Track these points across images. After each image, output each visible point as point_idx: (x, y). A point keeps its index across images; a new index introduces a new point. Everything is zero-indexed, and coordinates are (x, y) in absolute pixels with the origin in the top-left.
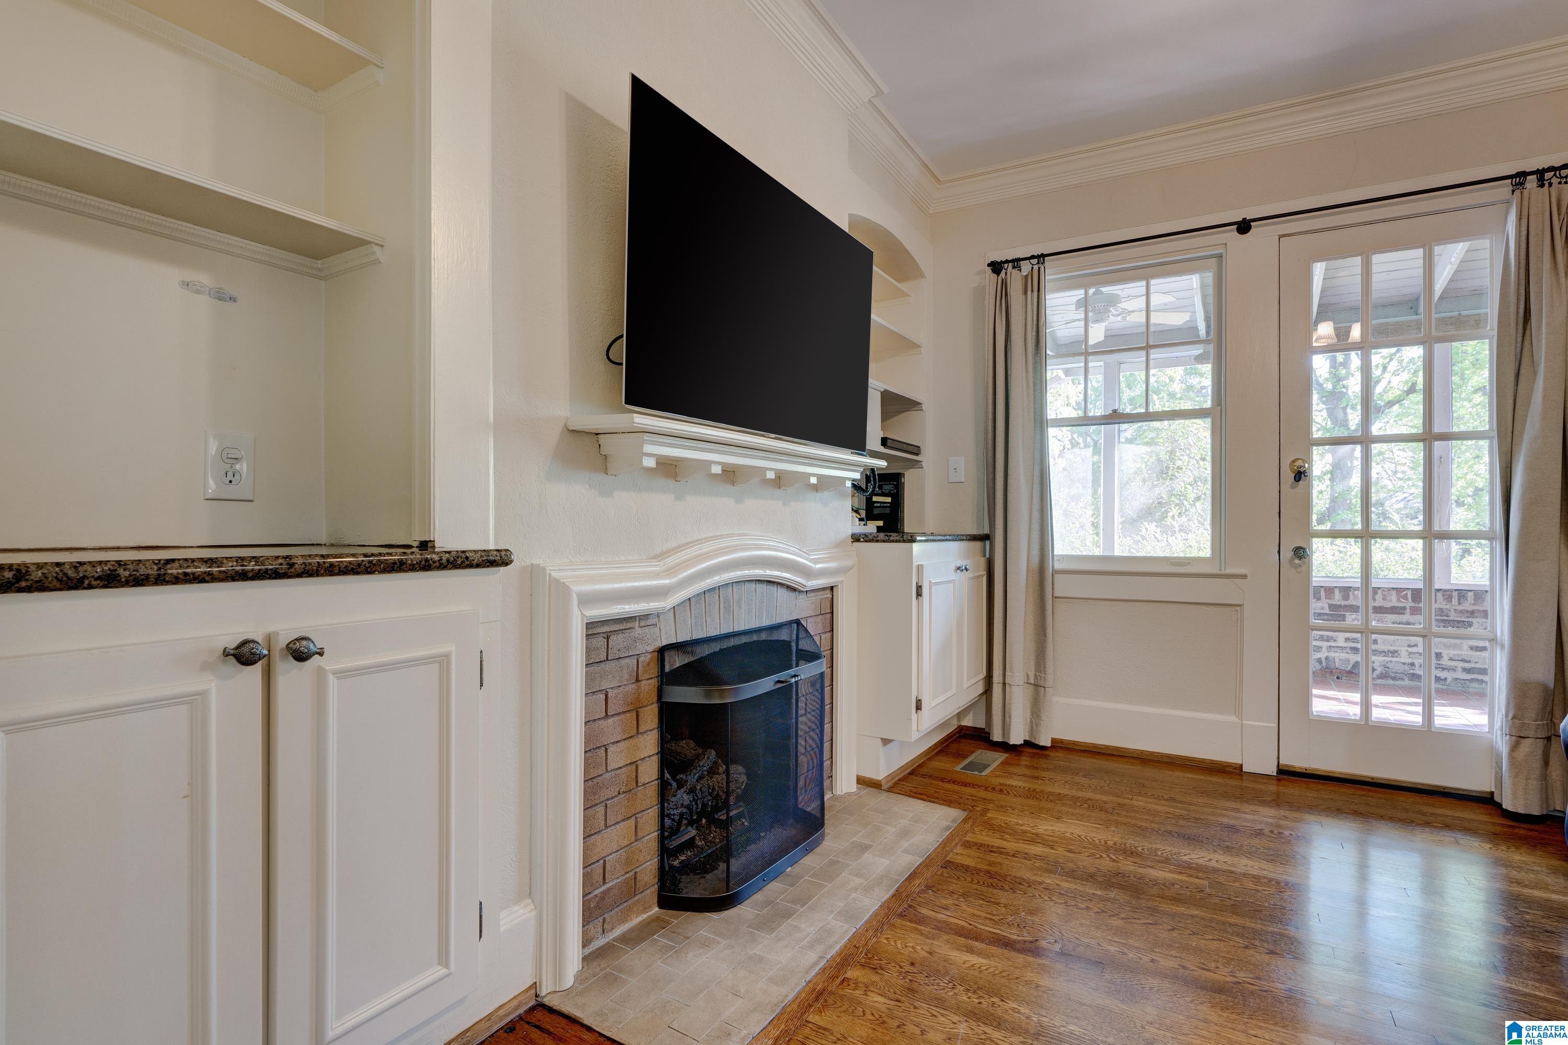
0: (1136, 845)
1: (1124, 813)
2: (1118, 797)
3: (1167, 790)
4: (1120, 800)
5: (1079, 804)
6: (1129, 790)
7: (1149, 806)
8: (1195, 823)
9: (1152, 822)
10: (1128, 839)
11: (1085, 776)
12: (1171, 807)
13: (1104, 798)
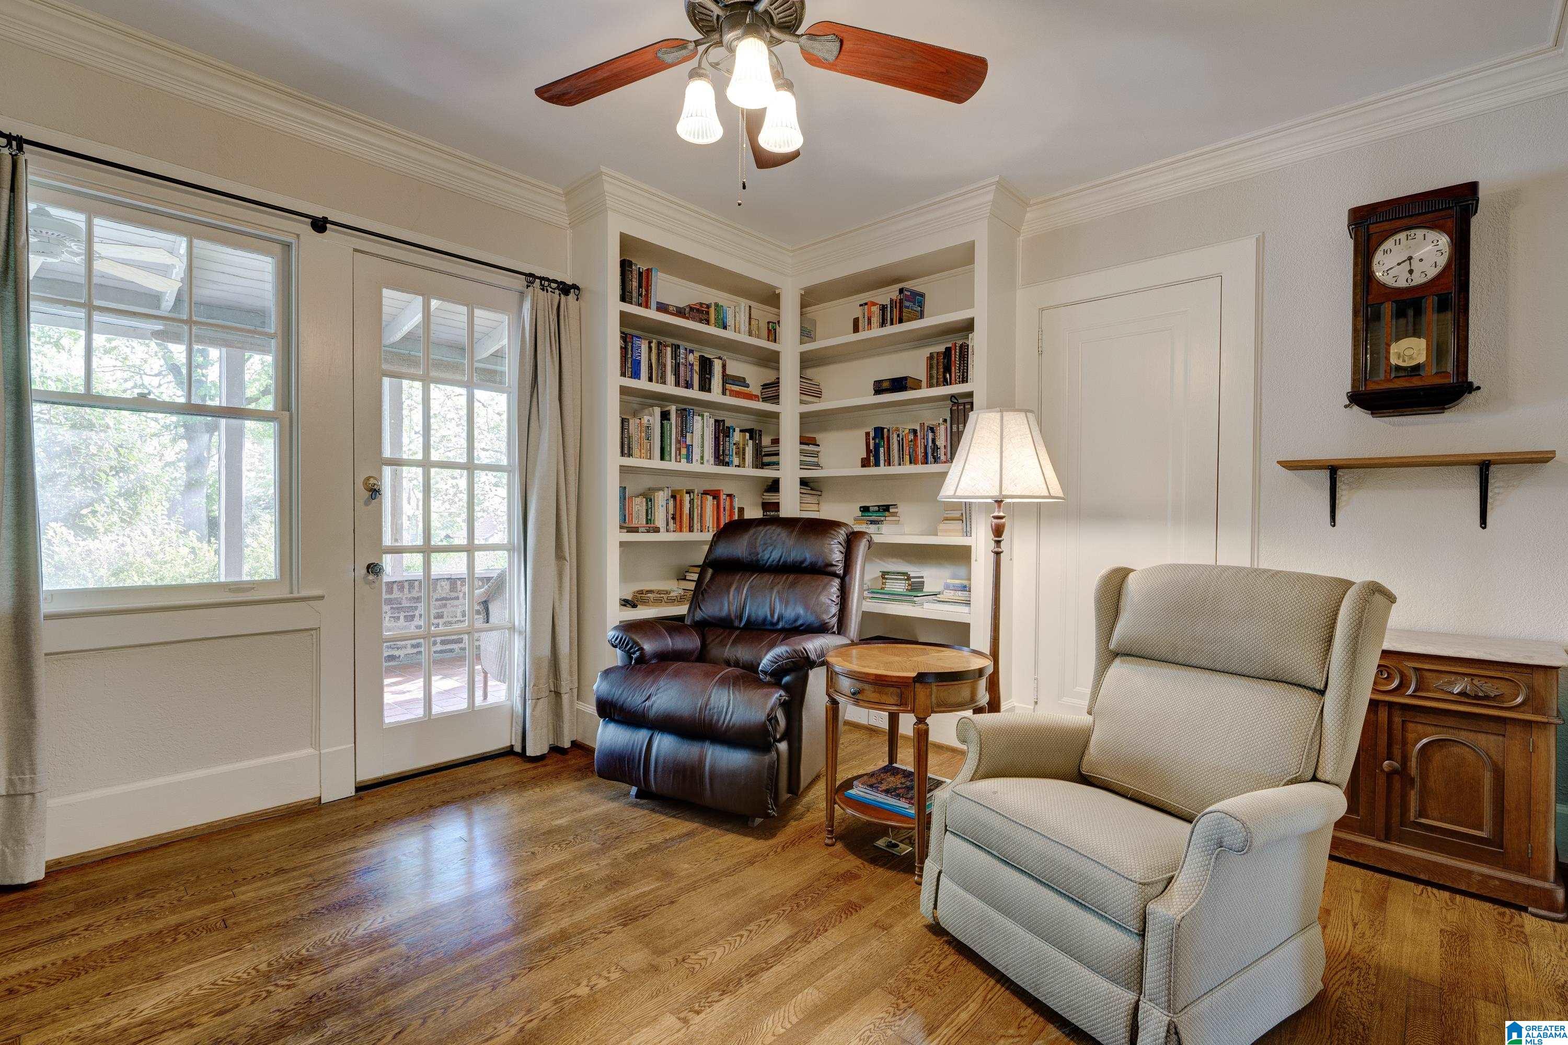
0: (295, 950)
1: (242, 919)
2: (214, 900)
3: (263, 863)
4: (222, 904)
5: (169, 940)
6: (219, 885)
7: (264, 893)
8: (330, 885)
9: (285, 910)
10: (280, 949)
11: (139, 896)
12: (289, 880)
13: (197, 912)
